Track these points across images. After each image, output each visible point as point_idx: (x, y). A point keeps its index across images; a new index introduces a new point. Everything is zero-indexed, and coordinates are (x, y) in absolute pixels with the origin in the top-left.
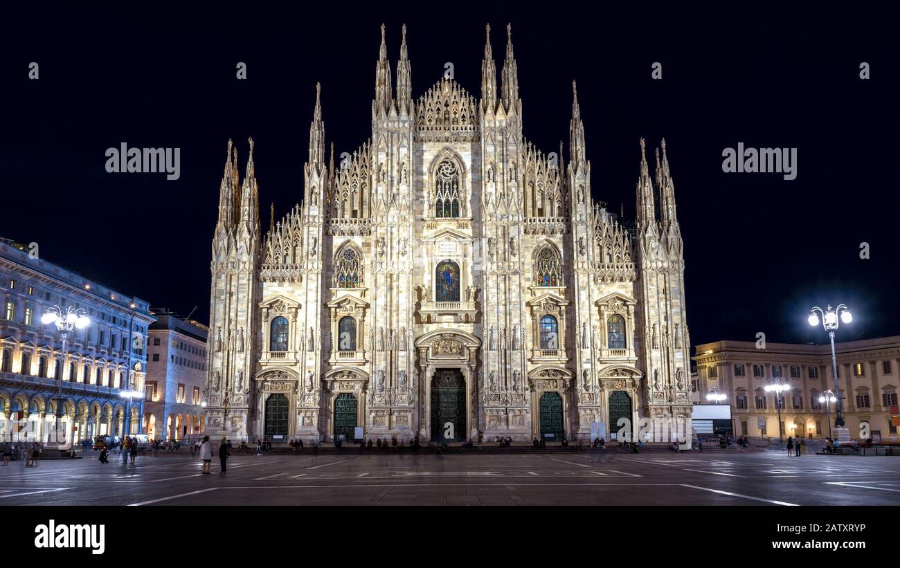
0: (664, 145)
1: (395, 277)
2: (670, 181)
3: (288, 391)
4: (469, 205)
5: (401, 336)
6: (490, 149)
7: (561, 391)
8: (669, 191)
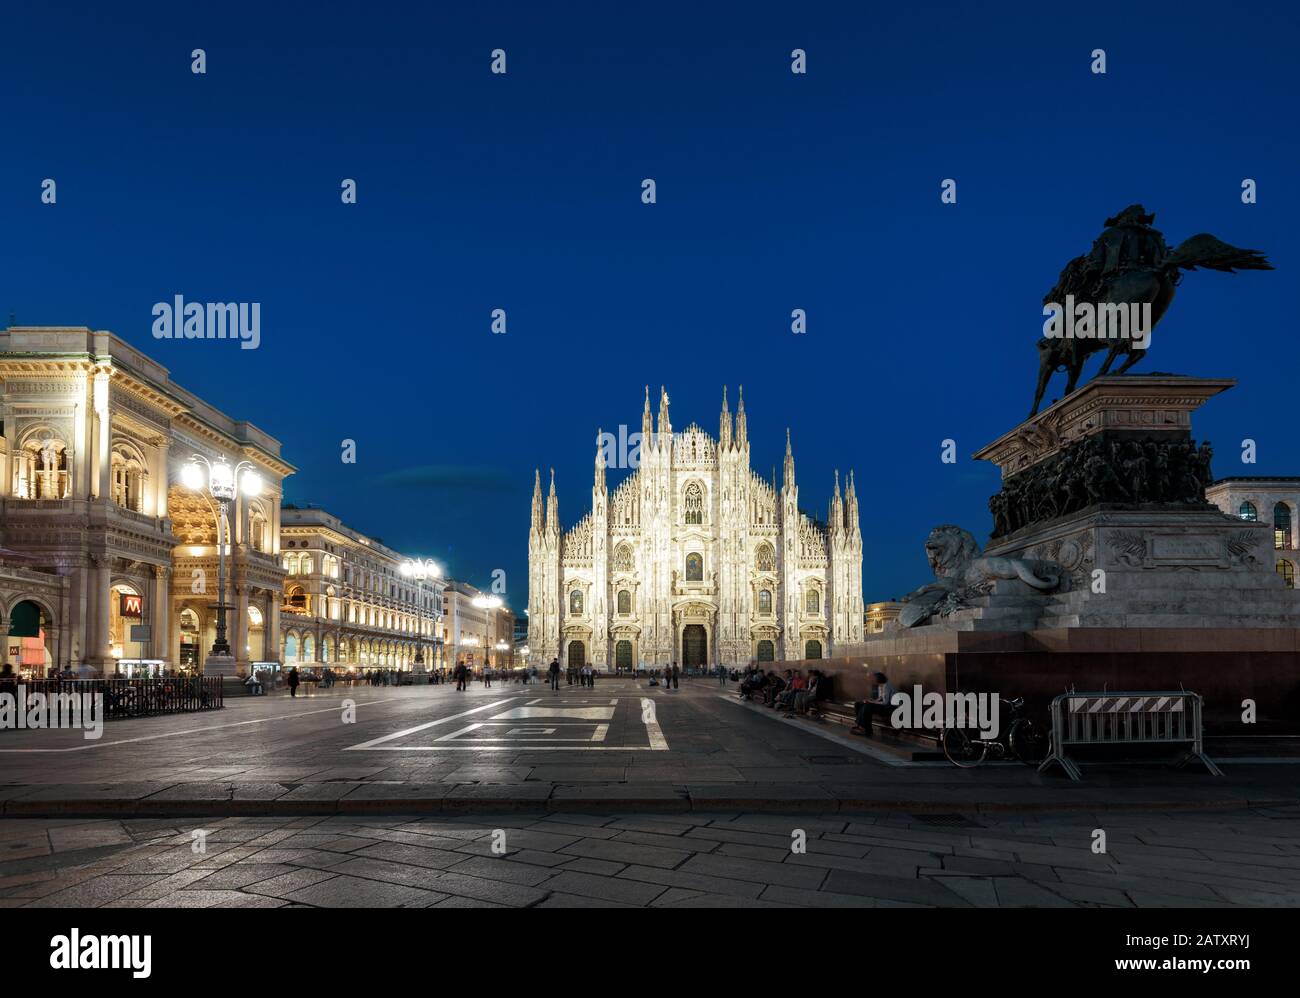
0: (852, 474)
1: (658, 565)
2: (855, 500)
3: (584, 639)
4: (709, 515)
5: (663, 604)
6: (726, 477)
7: (773, 640)
8: (854, 507)
